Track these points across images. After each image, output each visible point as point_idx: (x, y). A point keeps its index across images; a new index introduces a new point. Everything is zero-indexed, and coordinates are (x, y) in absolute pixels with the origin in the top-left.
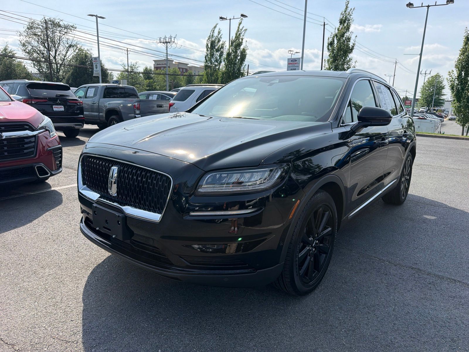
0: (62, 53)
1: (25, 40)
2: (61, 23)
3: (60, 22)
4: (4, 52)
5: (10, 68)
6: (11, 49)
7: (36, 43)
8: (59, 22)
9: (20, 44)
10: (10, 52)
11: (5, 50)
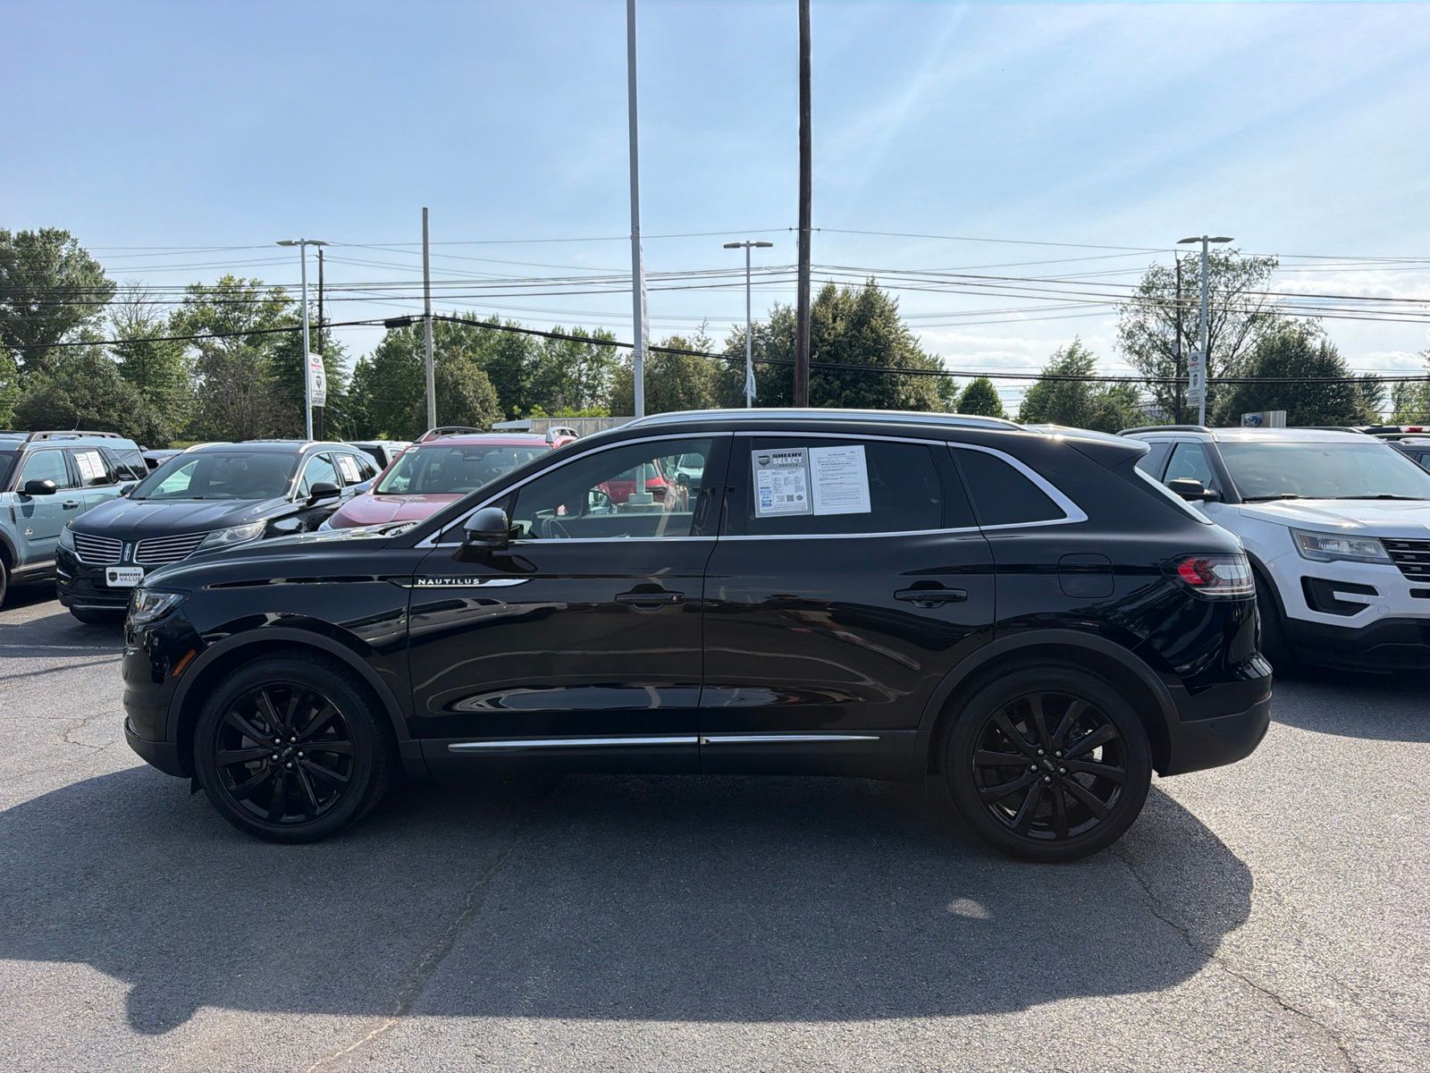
0: (1227, 342)
1: (1133, 321)
2: (1234, 260)
3: (1230, 259)
4: (1069, 360)
5: (1071, 398)
6: (1086, 351)
7: (1161, 324)
8: (1227, 259)
9: (1121, 334)
10: (1081, 358)
11: (1071, 354)
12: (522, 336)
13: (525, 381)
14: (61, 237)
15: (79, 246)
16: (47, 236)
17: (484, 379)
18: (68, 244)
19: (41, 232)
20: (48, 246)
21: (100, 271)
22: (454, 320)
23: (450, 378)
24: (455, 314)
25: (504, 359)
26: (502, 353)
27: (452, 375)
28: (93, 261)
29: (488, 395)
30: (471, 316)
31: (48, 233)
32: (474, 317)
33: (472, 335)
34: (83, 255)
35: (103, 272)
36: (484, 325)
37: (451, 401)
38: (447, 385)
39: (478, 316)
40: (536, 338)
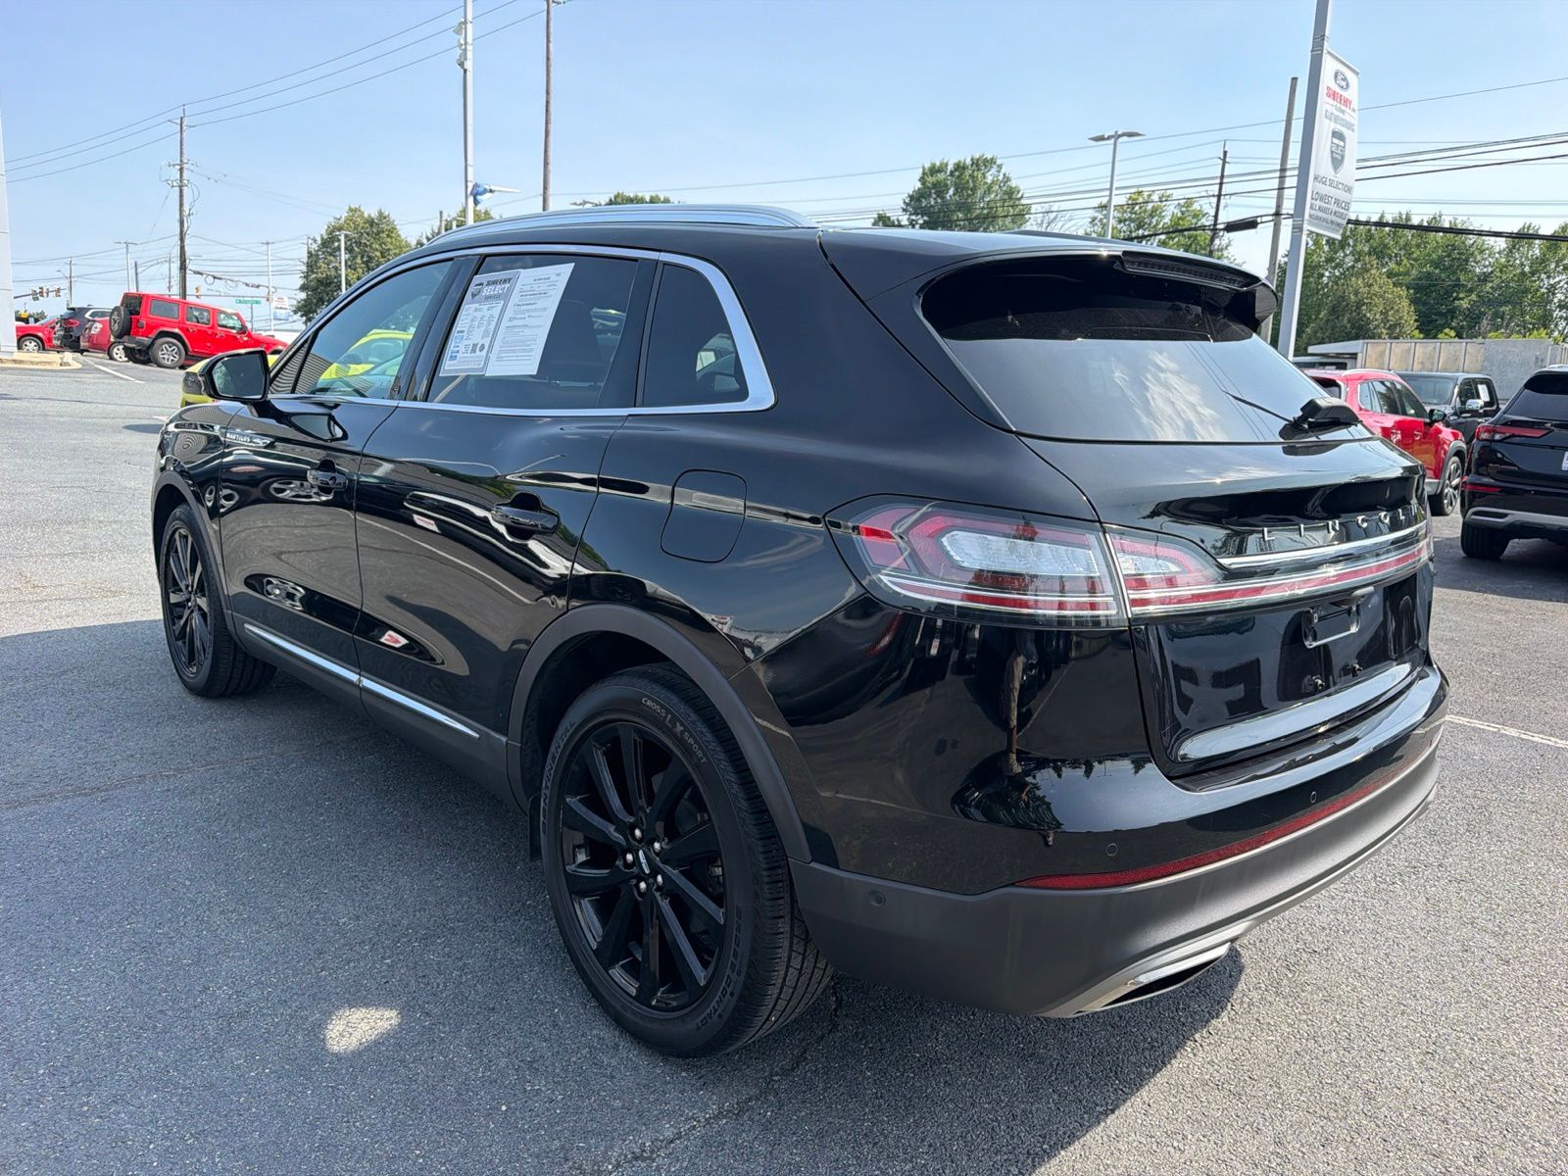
12: (1471, 239)
13: (1462, 299)
14: (989, 163)
15: (1003, 171)
16: (977, 163)
17: (1400, 297)
18: (994, 171)
19: (972, 160)
20: (975, 174)
21: (1019, 196)
22: (1380, 224)
23: (1352, 297)
24: (1382, 217)
25: (1437, 271)
26: (1436, 264)
27: (1356, 293)
28: (1014, 186)
29: (1401, 318)
30: (1404, 217)
31: (978, 160)
32: (1408, 218)
33: (1402, 242)
34: (1007, 179)
35: (1022, 197)
36: (1419, 228)
37: (1349, 326)
38: (1348, 305)
39: (1413, 217)
40: (1491, 240)
